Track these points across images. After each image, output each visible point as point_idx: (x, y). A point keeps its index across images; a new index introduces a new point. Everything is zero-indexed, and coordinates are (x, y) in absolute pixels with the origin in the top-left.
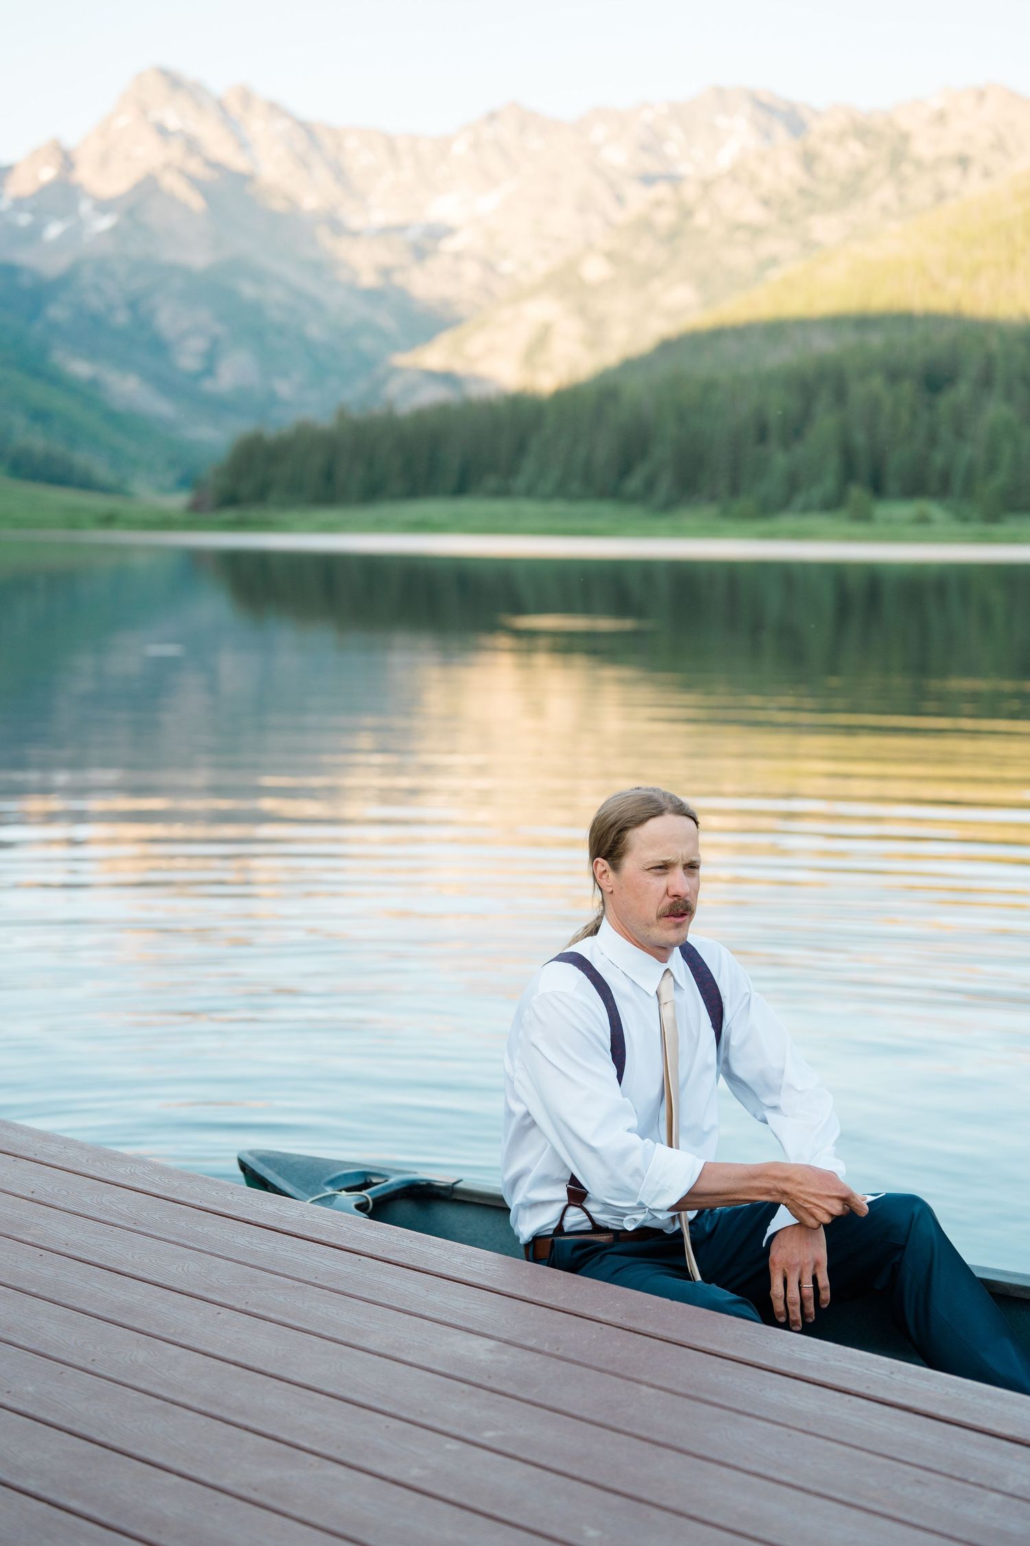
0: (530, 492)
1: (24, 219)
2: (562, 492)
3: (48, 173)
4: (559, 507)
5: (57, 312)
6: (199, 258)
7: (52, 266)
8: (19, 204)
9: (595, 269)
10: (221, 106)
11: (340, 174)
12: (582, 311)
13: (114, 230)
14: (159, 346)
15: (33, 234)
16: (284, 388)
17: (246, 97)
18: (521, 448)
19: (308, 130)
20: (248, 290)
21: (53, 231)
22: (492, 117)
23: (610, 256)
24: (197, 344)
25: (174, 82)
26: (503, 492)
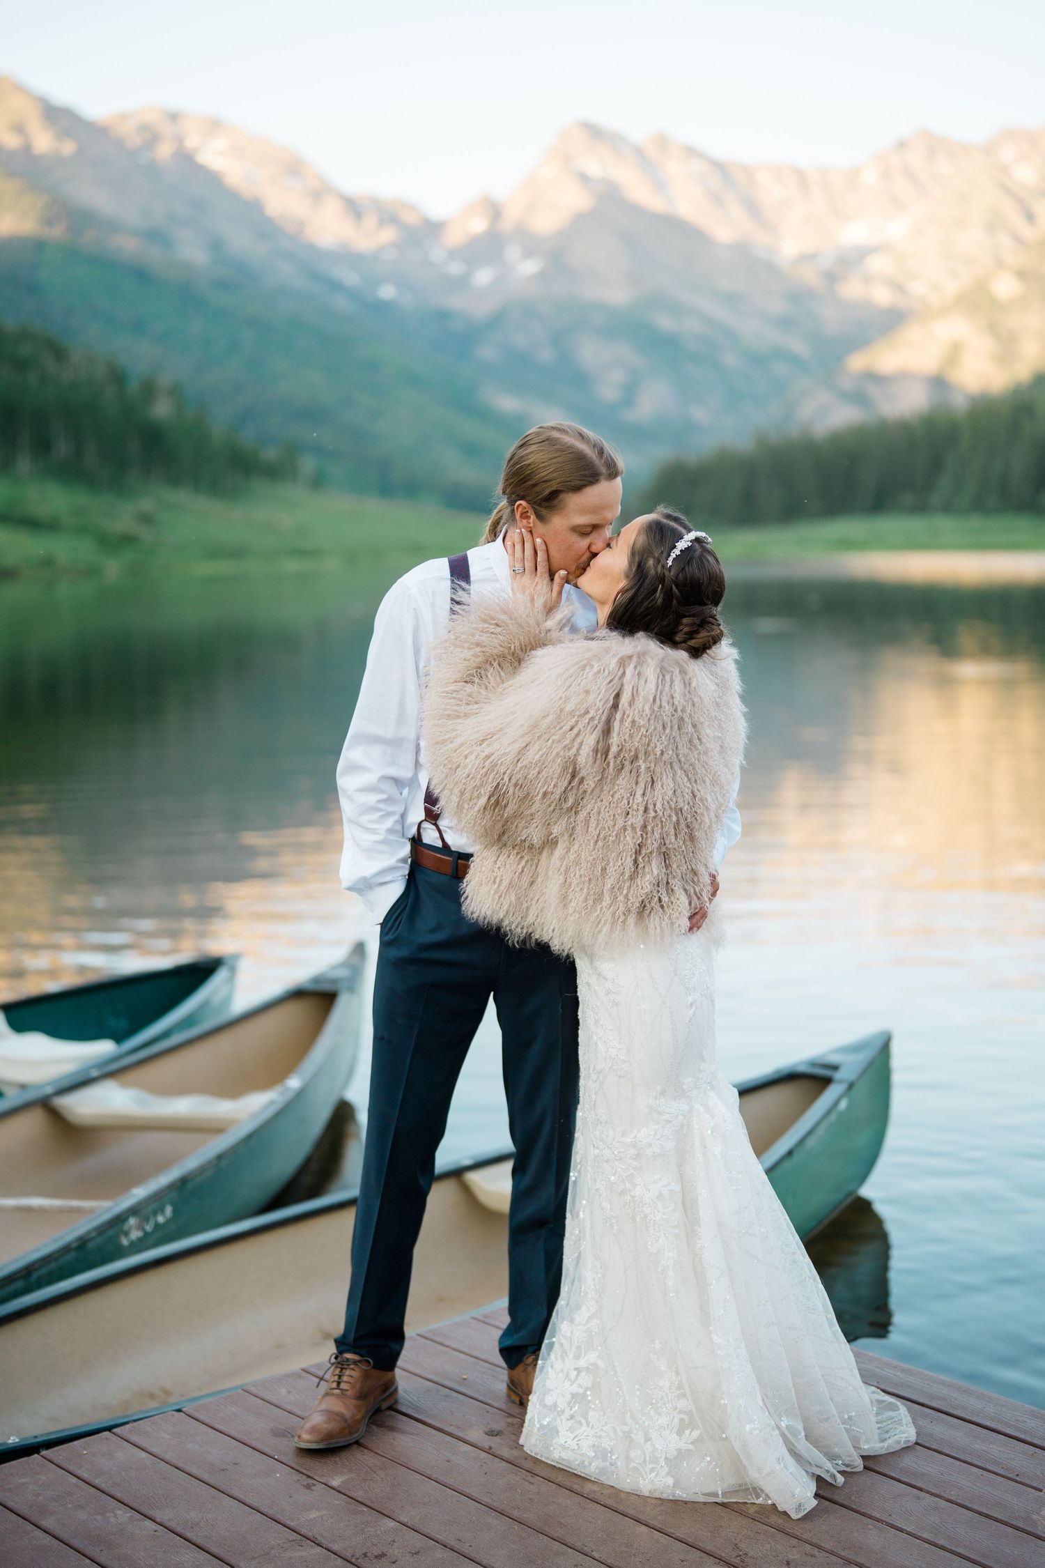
0: (948, 508)
1: (455, 269)
2: (979, 506)
3: (478, 225)
4: (976, 522)
5: (487, 352)
6: (618, 295)
7: (480, 309)
8: (454, 254)
9: (1005, 287)
10: (639, 152)
11: (753, 208)
12: (992, 329)
13: (542, 275)
14: (581, 380)
15: (462, 282)
16: (700, 415)
17: (663, 142)
18: (936, 465)
19: (721, 168)
20: (665, 323)
21: (483, 277)
22: (902, 145)
23: (1021, 274)
24: (618, 376)
25: (595, 132)
26: (921, 508)
